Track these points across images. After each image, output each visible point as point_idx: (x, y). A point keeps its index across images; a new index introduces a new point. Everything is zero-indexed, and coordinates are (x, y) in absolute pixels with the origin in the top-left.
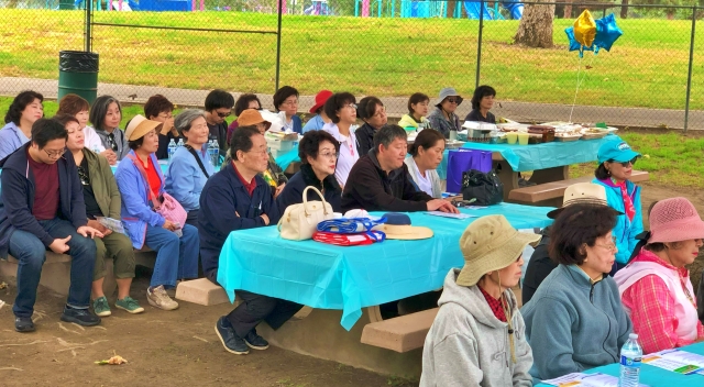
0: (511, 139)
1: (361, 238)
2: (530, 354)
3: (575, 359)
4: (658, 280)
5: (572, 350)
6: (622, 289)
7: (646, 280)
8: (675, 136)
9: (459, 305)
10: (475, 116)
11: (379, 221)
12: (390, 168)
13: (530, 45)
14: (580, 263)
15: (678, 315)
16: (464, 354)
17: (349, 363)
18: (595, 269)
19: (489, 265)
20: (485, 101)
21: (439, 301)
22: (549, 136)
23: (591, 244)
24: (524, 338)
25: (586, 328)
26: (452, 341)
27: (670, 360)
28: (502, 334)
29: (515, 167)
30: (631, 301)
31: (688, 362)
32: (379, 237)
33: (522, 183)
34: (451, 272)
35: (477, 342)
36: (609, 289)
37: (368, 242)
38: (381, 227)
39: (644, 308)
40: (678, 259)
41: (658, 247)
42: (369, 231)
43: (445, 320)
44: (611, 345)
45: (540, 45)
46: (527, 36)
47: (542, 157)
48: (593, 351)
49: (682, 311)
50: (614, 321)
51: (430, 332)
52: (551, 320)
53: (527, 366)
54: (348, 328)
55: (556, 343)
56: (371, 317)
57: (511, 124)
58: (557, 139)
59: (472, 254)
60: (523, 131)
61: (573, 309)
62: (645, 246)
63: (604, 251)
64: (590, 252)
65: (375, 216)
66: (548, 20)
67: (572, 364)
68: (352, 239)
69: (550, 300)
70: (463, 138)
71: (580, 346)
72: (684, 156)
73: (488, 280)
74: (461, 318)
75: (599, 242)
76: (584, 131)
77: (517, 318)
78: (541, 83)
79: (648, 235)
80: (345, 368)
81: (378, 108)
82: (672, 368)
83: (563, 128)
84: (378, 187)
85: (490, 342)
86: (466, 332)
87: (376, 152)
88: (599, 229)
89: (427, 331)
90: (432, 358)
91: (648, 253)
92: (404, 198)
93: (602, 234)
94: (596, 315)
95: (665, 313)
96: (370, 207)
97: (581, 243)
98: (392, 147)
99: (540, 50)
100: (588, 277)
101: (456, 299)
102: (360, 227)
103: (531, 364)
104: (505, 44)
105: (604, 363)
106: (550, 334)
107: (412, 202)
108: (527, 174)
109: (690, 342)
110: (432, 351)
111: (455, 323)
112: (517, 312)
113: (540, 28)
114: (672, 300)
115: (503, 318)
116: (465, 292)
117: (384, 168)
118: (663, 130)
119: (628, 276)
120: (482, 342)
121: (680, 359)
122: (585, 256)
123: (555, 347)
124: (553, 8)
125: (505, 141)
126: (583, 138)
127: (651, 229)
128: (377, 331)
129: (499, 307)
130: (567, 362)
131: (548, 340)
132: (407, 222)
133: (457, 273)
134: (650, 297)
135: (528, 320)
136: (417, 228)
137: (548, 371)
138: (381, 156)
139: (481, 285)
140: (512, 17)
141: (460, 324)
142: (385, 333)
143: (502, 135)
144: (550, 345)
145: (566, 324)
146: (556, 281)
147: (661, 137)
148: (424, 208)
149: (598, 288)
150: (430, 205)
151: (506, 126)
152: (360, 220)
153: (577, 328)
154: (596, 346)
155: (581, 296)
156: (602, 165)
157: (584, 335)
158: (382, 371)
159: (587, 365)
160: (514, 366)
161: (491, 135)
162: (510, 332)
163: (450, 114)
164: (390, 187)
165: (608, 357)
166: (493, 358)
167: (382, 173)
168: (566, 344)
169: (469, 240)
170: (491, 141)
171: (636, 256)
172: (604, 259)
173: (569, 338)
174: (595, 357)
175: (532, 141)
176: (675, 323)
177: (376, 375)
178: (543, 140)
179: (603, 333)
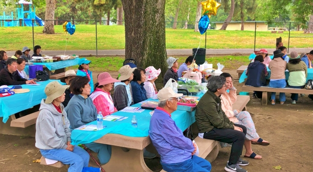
0: (47, 61)
1: (7, 94)
2: (69, 122)
3: (82, 121)
4: (102, 96)
5: (81, 119)
6: (93, 100)
7: (99, 97)
8: (94, 57)
9: (46, 109)
10: (35, 55)
11: (12, 88)
12: (12, 71)
13: (48, 33)
14: (81, 93)
15: (109, 105)
16: (49, 124)
17: (6, 134)
18: (86, 94)
19: (55, 96)
20: (38, 50)
21: (40, 109)
22: (59, 59)
23: (84, 87)
24: (67, 118)
25: (84, 112)
26: (45, 120)
27: (109, 118)
28: (60, 117)
29: (50, 69)
30: (95, 103)
31: (114, 118)
32: (13, 93)
33: (52, 74)
34: (43, 100)
35: (53, 120)
36: (90, 100)
37: (9, 95)
38: (13, 90)
39: (99, 104)
40: (107, 89)
41: (101, 86)
42: (9, 91)
43: (43, 114)
44: (92, 116)
45: (51, 33)
46: (46, 31)
47: (58, 65)
48: (87, 118)
49: (110, 104)
50: (92, 110)
51: (38, 119)
52: (74, 111)
53: (68, 126)
54: (5, 122)
55: (76, 117)
56: (12, 119)
57: (47, 57)
58: (61, 60)
59: (49, 94)
60: (51, 58)
61: (80, 107)
62: (97, 87)
63: (88, 89)
64: (84, 90)
65: (10, 87)
66: (52, 26)
67: (82, 123)
68: (4, 94)
69: (73, 105)
70: (32, 62)
71: (83, 118)
72: (98, 63)
73: (55, 101)
74: (48, 113)
75: (86, 86)
76: (69, 57)
77: (64, 112)
78: (53, 44)
79: (98, 84)
80: (5, 135)
81: (5, 54)
82: (110, 120)
83: (63, 57)
84: (9, 78)
85: (57, 120)
86: (50, 117)
87: (7, 67)
88: (85, 82)
89: (36, 118)
90: (39, 127)
91: (99, 89)
92: (18, 81)
93: (86, 84)
94: (87, 108)
95: (105, 105)
96: (8, 84)
97: (80, 87)
98: (12, 65)
99: (51, 35)
100: (83, 97)
101: (45, 108)
102: (6, 91)
103: (69, 125)
104: (40, 33)
105: (91, 122)
106: (74, 115)
107: (21, 82)
108: (53, 71)
109: (113, 113)
110: (39, 125)
111: (46, 115)
112: (64, 110)
113: (50, 28)
114: (107, 101)
115: (61, 112)
116: (48, 105)
117: (10, 72)
118: (90, 56)
119: (94, 96)
120: (55, 120)
121: (112, 117)
122: (82, 91)
123: (76, 119)
124: (54, 22)
125: (46, 62)
126: (69, 59)
127: (99, 82)
128: (16, 122)
129: (59, 109)
130: (80, 123)
131: (74, 117)
132: (21, 88)
133: (45, 100)
134: (101, 101)
135: (67, 112)
136: (24, 90)
137: (75, 126)
138: (9, 68)
139: (53, 103)
140: (40, 25)
141: (48, 115)
142: (18, 122)
143: (45, 60)
144: (75, 118)
145: (78, 111)
146: (74, 100)
147: (90, 58)
148: (25, 83)
149: (86, 100)
150: (27, 82)
151: (46, 57)
152: (6, 88)
153: (82, 113)
154: (88, 117)
155: (82, 103)
156: (80, 66)
157: (84, 114)
158: (18, 135)
159: (86, 123)
160: (64, 126)
161: (41, 60)
162: (63, 116)
163: (27, 55)
164: (13, 78)
165: (91, 120)
166: (58, 124)
167: (10, 74)
168: (79, 117)
169: (48, 90)
170: (41, 62)
171: (95, 90)
172: (88, 91)
173: (80, 115)
174: (88, 120)
175: (54, 61)
176: (108, 108)
177: (16, 136)
178: (57, 61)
179: (89, 114)
